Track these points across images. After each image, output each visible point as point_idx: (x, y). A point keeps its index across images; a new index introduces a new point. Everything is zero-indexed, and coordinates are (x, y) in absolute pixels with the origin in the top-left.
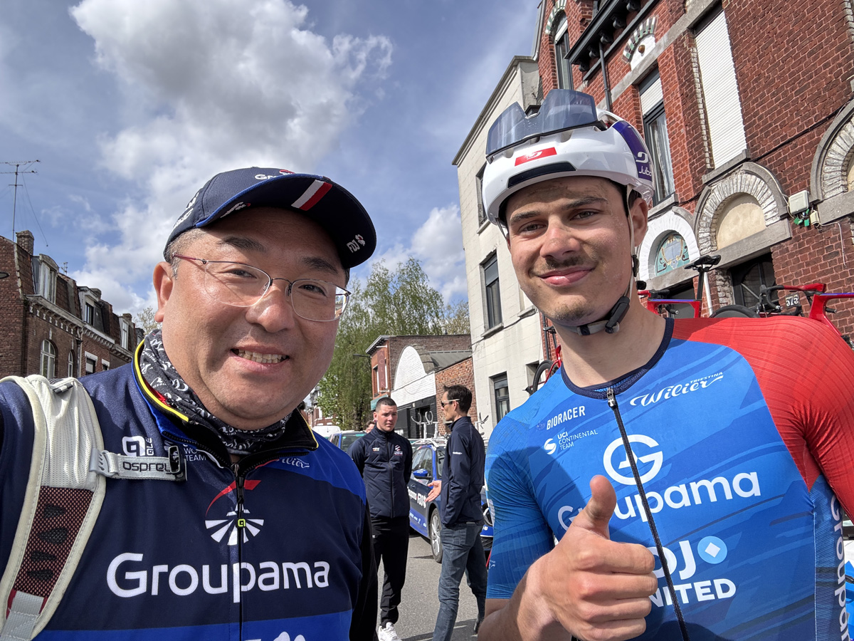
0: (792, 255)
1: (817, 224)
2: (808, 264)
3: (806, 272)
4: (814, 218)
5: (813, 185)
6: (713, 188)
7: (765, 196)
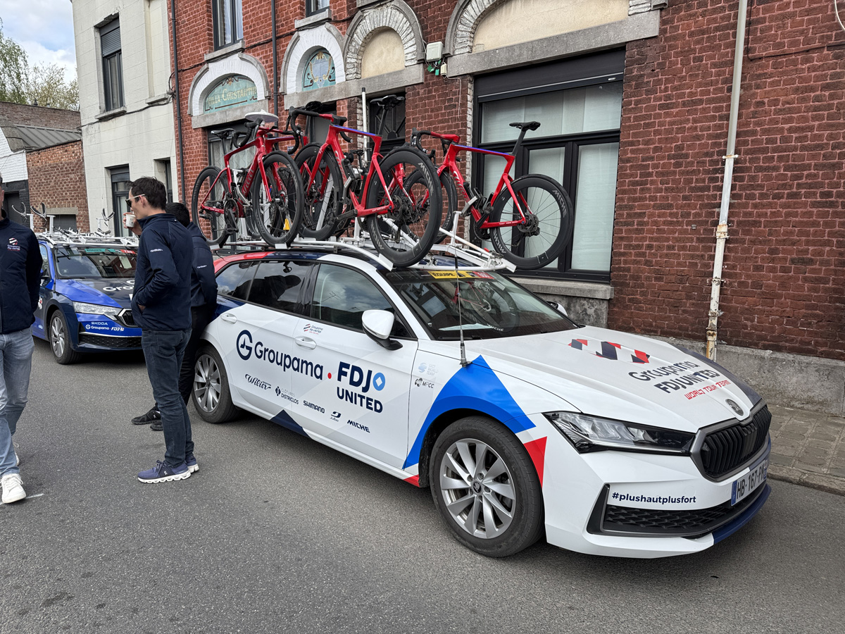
0: (421, 99)
1: (444, 76)
2: (432, 111)
3: (430, 117)
4: (443, 69)
5: (447, 38)
6: (365, 15)
7: (409, 37)
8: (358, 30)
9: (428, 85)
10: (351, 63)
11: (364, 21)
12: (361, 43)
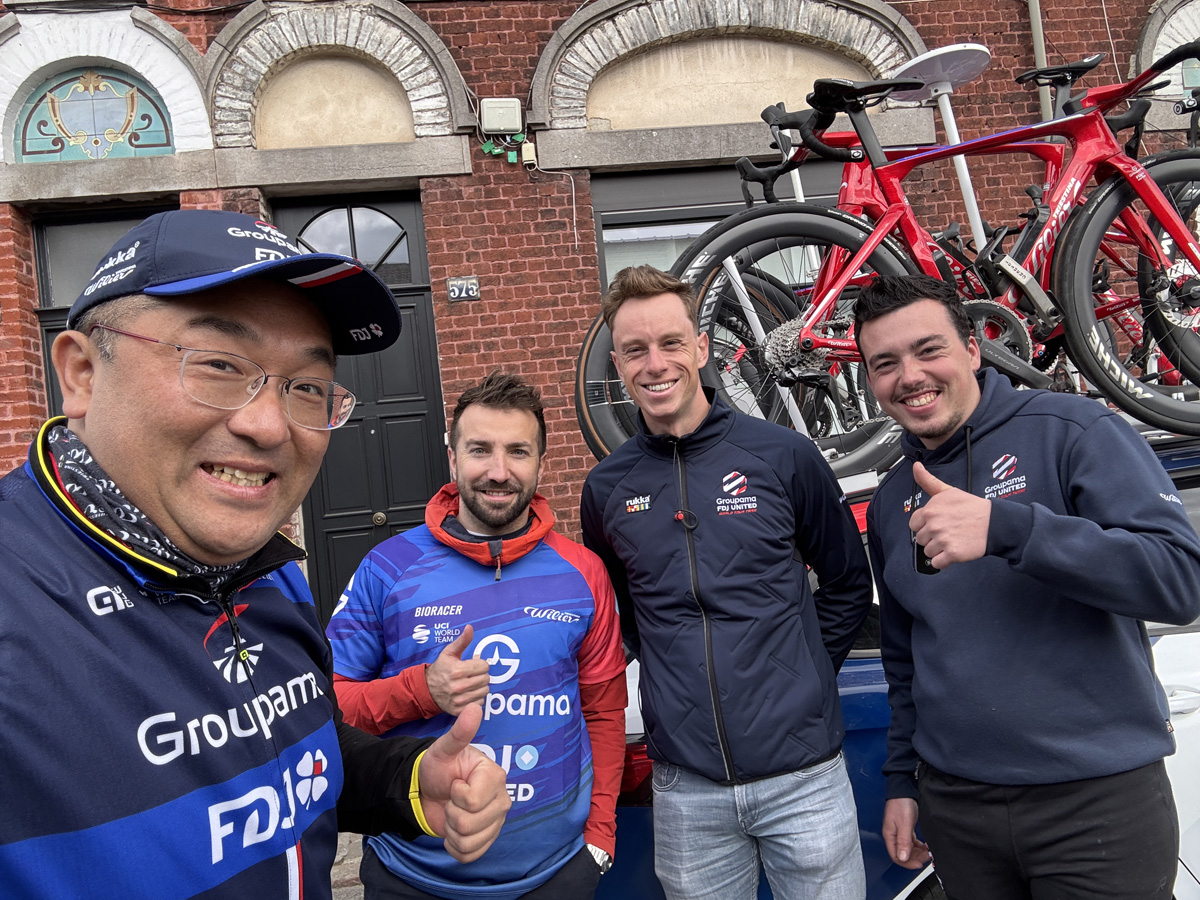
0: (469, 207)
1: (532, 166)
2: (502, 231)
3: (497, 243)
4: (528, 153)
5: (534, 96)
6: (274, 11)
7: (420, 78)
8: (253, 40)
9: (484, 180)
10: (231, 109)
11: (273, 24)
12: (264, 70)
